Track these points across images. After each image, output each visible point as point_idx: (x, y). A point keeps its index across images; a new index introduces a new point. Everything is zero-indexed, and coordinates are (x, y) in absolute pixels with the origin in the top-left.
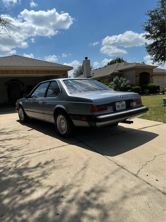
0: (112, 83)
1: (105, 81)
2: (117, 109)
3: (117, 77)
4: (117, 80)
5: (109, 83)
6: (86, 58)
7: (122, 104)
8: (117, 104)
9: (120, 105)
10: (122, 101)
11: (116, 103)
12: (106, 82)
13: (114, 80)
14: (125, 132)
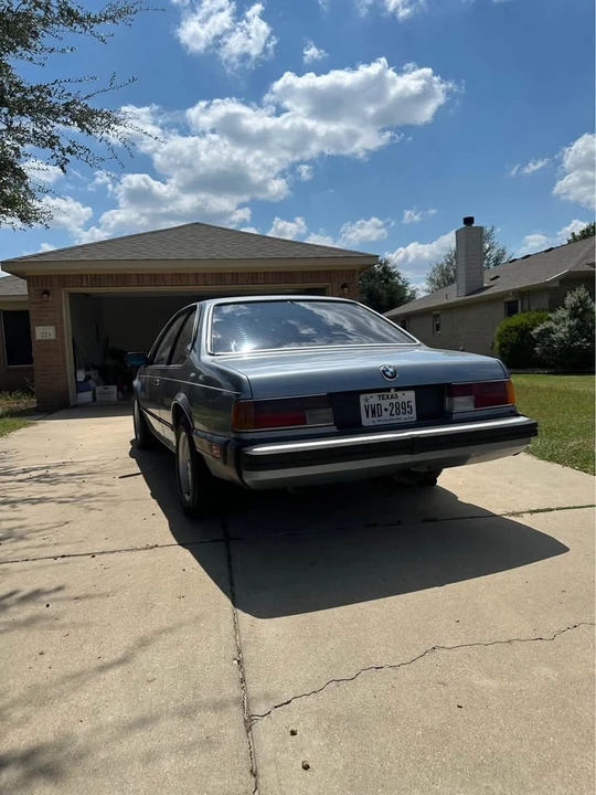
0: (562, 313)
1: (533, 308)
2: (366, 421)
3: (581, 292)
4: (583, 302)
5: (550, 315)
6: (469, 221)
7: (394, 401)
8: (366, 400)
9: (385, 404)
10: (388, 390)
11: (362, 397)
12: (537, 310)
13: (570, 300)
14: (435, 520)
